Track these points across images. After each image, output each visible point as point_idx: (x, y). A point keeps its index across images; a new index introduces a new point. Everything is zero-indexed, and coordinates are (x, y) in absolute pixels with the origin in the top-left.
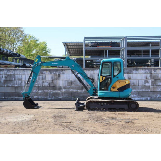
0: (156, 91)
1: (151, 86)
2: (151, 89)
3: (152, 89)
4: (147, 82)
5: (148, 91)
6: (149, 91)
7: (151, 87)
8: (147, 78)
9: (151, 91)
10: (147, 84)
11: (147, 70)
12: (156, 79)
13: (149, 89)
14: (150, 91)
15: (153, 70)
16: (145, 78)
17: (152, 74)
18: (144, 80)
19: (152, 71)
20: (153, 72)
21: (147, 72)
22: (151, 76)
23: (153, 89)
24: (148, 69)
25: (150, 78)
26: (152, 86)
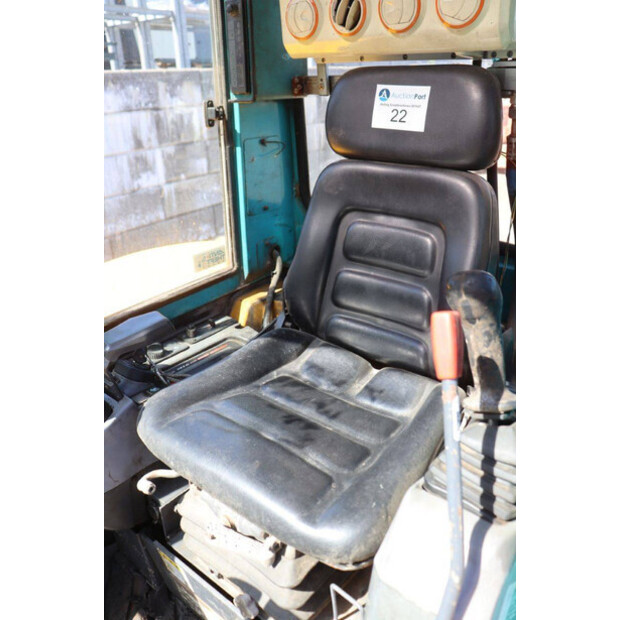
0: (191, 209)
1: (167, 189)
2: (167, 203)
3: (174, 205)
4: (141, 165)
5: (159, 221)
6: (161, 215)
7: (170, 193)
8: (139, 144)
9: (171, 218)
10: (144, 176)
11: (131, 89)
12: (183, 140)
13: (160, 207)
14: (167, 219)
15: (162, 86)
16: (132, 143)
17: (161, 113)
18: (125, 158)
19: (157, 94)
20: (165, 100)
21: (133, 103)
22: (158, 123)
23: (179, 205)
24: (139, 83)
25: (153, 135)
26: (173, 186)
